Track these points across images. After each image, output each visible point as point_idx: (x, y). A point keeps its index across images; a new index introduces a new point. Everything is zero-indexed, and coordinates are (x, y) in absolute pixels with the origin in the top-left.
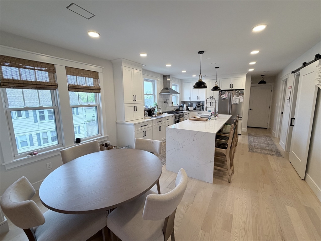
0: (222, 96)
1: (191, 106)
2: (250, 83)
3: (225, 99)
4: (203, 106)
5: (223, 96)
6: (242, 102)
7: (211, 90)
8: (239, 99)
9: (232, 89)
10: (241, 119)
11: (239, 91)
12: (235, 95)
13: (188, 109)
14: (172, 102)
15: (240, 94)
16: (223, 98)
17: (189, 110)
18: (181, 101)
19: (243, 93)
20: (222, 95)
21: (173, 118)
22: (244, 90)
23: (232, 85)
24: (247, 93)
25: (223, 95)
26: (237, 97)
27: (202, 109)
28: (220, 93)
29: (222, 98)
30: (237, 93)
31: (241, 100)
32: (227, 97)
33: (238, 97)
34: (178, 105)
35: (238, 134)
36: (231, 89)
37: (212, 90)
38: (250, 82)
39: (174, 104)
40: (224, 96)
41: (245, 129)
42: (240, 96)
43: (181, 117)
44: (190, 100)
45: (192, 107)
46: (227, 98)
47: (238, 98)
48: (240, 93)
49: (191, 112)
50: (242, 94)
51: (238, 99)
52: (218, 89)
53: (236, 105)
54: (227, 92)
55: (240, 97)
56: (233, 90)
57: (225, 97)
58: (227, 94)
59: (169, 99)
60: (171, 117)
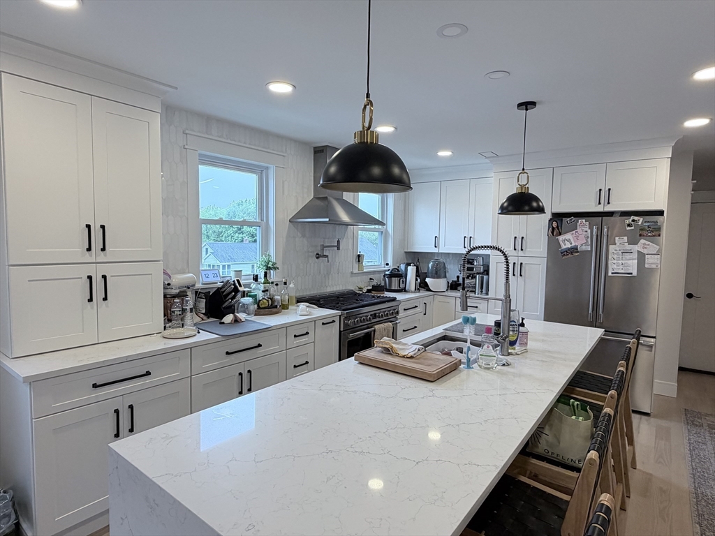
0: (561, 238)
1: (439, 272)
2: (691, 188)
3: (574, 250)
4: (485, 277)
5: (567, 240)
6: (651, 270)
7: (497, 210)
8: (641, 257)
9: (608, 208)
10: (651, 347)
11: (640, 220)
12: (620, 235)
13: (424, 286)
14: (359, 256)
15: (645, 233)
16: (568, 245)
17: (429, 290)
18: (403, 252)
19: (659, 229)
20: (560, 234)
21: (335, 329)
22: (661, 213)
23: (605, 195)
24: (675, 230)
25: (568, 236)
26: (629, 247)
27: (482, 288)
28: (555, 224)
29: (564, 247)
30: (629, 225)
31: (651, 261)
32: (586, 244)
33: (635, 243)
34: (391, 266)
35: (634, 412)
36: (600, 209)
37: (504, 210)
38: (689, 183)
39: (365, 263)
40: (569, 241)
41: (667, 385)
42: (642, 241)
43: (378, 323)
44: (436, 250)
45: (439, 277)
46: (584, 248)
47: (636, 248)
48: (641, 230)
49: (438, 298)
50: (653, 232)
51: (636, 256)
52: (530, 205)
53: (628, 278)
54: (582, 221)
55: (644, 245)
56: (611, 214)
57: (575, 242)
58: (585, 229)
59: (338, 242)
60: (323, 324)
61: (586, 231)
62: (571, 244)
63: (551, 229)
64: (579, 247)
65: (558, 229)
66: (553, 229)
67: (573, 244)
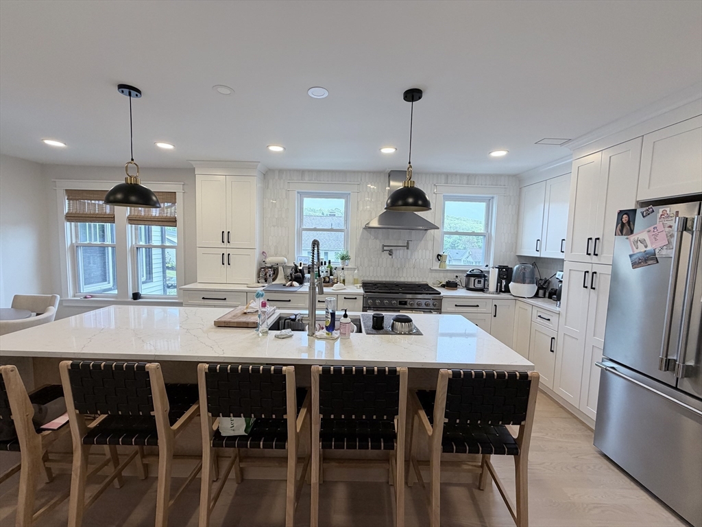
5: (641, 241)
14: (440, 256)
16: (642, 249)
18: (514, 255)
20: (632, 232)
21: (358, 305)
25: (642, 235)
28: (625, 218)
32: (668, 246)
40: (643, 242)
46: (664, 252)
49: (519, 303)
54: (665, 211)
57: (652, 244)
58: (669, 223)
59: (408, 243)
60: (345, 298)
61: (670, 227)
62: (646, 247)
63: (620, 225)
64: (657, 251)
65: (629, 225)
66: (623, 225)
67: (650, 248)
